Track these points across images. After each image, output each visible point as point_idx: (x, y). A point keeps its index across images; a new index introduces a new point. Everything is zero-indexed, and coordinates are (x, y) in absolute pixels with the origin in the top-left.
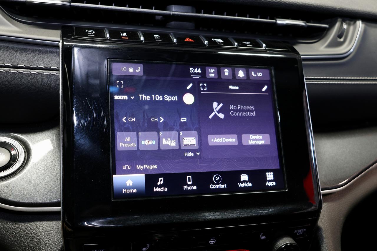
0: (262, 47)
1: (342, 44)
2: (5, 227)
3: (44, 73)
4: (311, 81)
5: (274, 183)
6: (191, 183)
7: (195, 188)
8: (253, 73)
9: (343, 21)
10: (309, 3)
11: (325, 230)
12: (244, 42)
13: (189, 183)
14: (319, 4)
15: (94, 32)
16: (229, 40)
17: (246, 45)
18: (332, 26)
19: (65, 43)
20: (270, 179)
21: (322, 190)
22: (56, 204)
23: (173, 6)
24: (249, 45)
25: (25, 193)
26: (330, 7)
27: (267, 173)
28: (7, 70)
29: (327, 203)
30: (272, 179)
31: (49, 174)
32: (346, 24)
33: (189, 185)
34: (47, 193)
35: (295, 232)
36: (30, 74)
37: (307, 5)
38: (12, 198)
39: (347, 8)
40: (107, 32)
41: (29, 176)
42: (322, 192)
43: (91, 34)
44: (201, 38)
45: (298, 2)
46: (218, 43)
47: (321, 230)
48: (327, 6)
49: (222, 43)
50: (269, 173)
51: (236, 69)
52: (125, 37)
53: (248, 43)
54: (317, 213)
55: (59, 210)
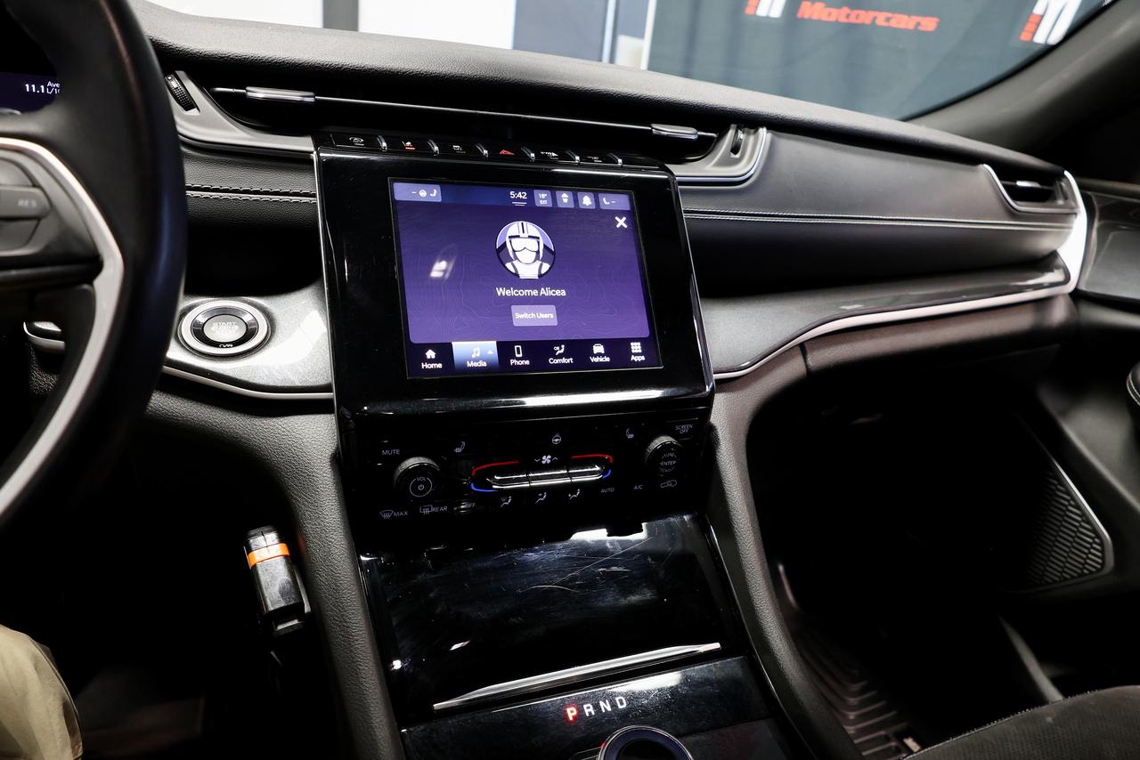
0: (617, 163)
1: (738, 161)
3: (291, 200)
4: (692, 214)
5: (643, 358)
6: (521, 355)
7: (527, 362)
8: (604, 199)
9: (739, 128)
11: (721, 430)
12: (590, 157)
13: (517, 355)
15: (362, 140)
16: (568, 154)
18: (722, 134)
19: (321, 155)
20: (637, 351)
21: (715, 374)
22: (326, 388)
24: (597, 160)
25: (276, 373)
27: (632, 344)
28: (235, 196)
29: (722, 394)
30: (640, 351)
32: (744, 132)
33: (518, 359)
34: (309, 373)
35: (677, 428)
36: (271, 202)
39: (743, 108)
40: (383, 141)
43: (359, 143)
44: (523, 150)
46: (551, 157)
47: (715, 429)
49: (556, 157)
50: (635, 344)
51: (579, 193)
52: (410, 147)
53: (594, 157)
54: (709, 401)
55: (331, 397)
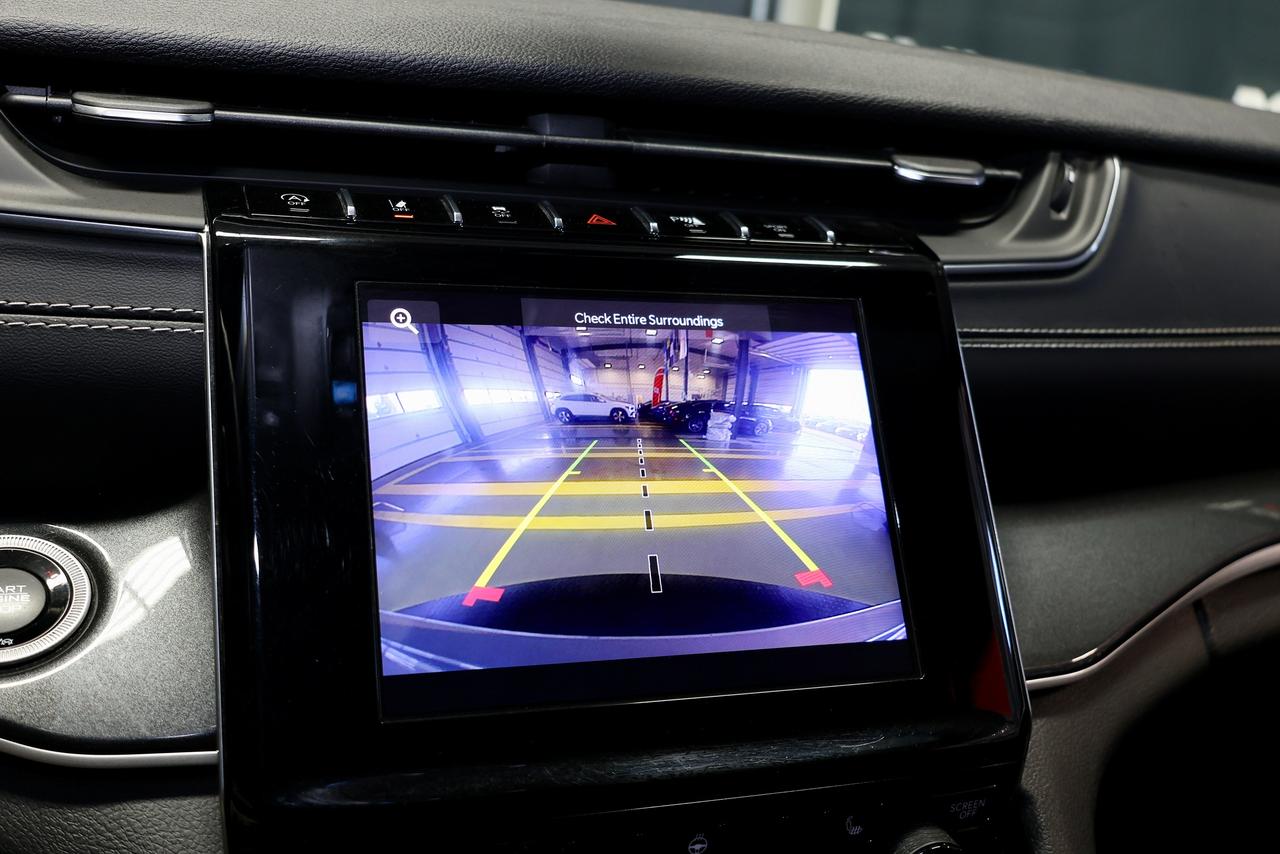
0: (825, 239)
1: (1064, 227)
2: (36, 823)
3: (153, 328)
4: (976, 340)
9: (1065, 160)
10: (961, 107)
11: (1043, 803)
12: (770, 226)
14: (989, 110)
15: (306, 200)
16: (725, 222)
17: (774, 235)
18: (1032, 173)
19: (218, 234)
21: (1027, 679)
22: (205, 741)
23: (546, 115)
24: (783, 233)
25: (101, 709)
26: (1024, 116)
28: (37, 321)
29: (1044, 720)
31: (175, 647)
32: (1075, 168)
34: (171, 706)
35: (954, 808)
36: (110, 332)
37: (954, 111)
38: (57, 726)
39: (1075, 120)
40: (349, 200)
41: (110, 656)
42: (1028, 682)
43: (299, 206)
44: (635, 213)
45: (927, 104)
46: (691, 228)
47: (1031, 803)
48: (1015, 116)
49: (700, 227)
52: (403, 213)
53: (780, 228)
54: (1017, 748)
55: (214, 761)
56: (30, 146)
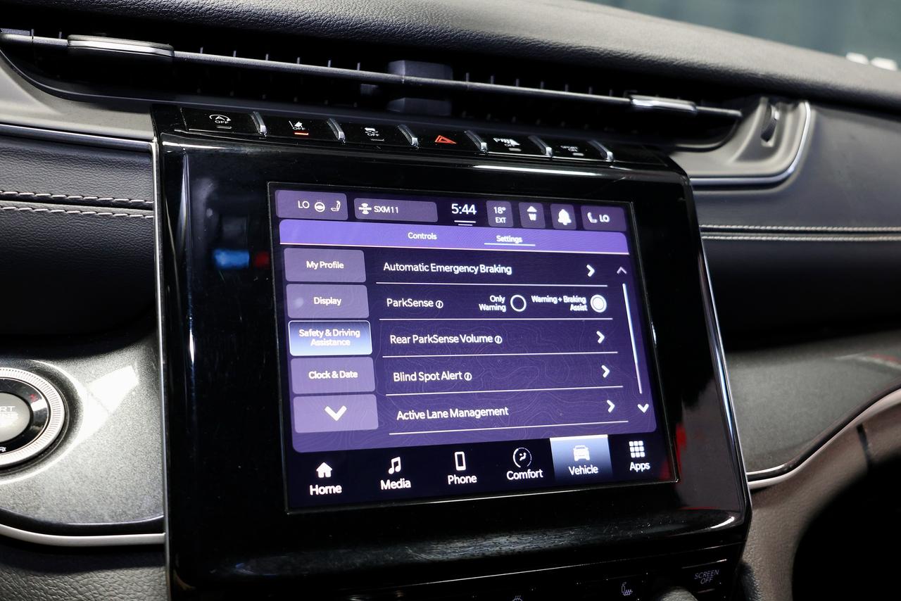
0: (605, 157)
2: (23, 587)
3: (114, 214)
4: (710, 233)
5: (647, 466)
6: (463, 468)
7: (473, 479)
8: (589, 215)
9: (771, 103)
10: (700, 63)
11: (758, 572)
12: (565, 147)
13: (459, 468)
14: (720, 65)
15: (228, 120)
16: (532, 143)
17: (570, 154)
19: (165, 143)
20: (638, 455)
21: (749, 481)
22: (155, 527)
23: (403, 62)
24: (575, 152)
25: (74, 501)
26: (744, 70)
27: (631, 443)
28: (25, 206)
29: (757, 510)
30: (643, 455)
31: (129, 454)
32: (778, 109)
33: (460, 474)
34: (127, 500)
35: (697, 576)
36: (82, 216)
37: (696, 65)
38: (42, 515)
39: (779, 74)
41: (80, 461)
42: (750, 484)
43: (224, 124)
44: (468, 135)
45: (677, 60)
46: (510, 147)
47: (750, 572)
48: (738, 70)
49: (516, 147)
50: (636, 443)
51: (553, 206)
52: (301, 131)
53: (573, 149)
55: (161, 541)
56: (19, 73)
